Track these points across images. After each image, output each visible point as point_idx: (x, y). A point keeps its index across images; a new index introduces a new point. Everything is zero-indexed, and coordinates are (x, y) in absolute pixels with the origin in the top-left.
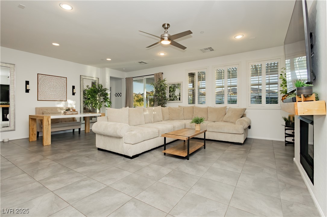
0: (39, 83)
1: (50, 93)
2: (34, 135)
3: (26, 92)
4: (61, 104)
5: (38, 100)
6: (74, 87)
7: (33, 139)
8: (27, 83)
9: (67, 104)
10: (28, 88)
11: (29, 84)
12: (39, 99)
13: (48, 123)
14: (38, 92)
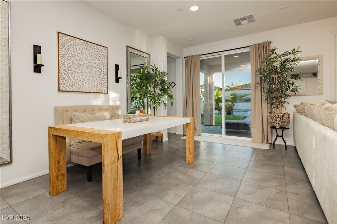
0: (61, 53)
1: (82, 77)
2: (60, 177)
3: (35, 71)
4: (99, 99)
5: (59, 91)
6: (117, 67)
7: (60, 189)
8: (37, 50)
9: (107, 99)
10: (38, 62)
11: (40, 53)
12: (61, 89)
13: (116, 154)
14: (59, 73)
